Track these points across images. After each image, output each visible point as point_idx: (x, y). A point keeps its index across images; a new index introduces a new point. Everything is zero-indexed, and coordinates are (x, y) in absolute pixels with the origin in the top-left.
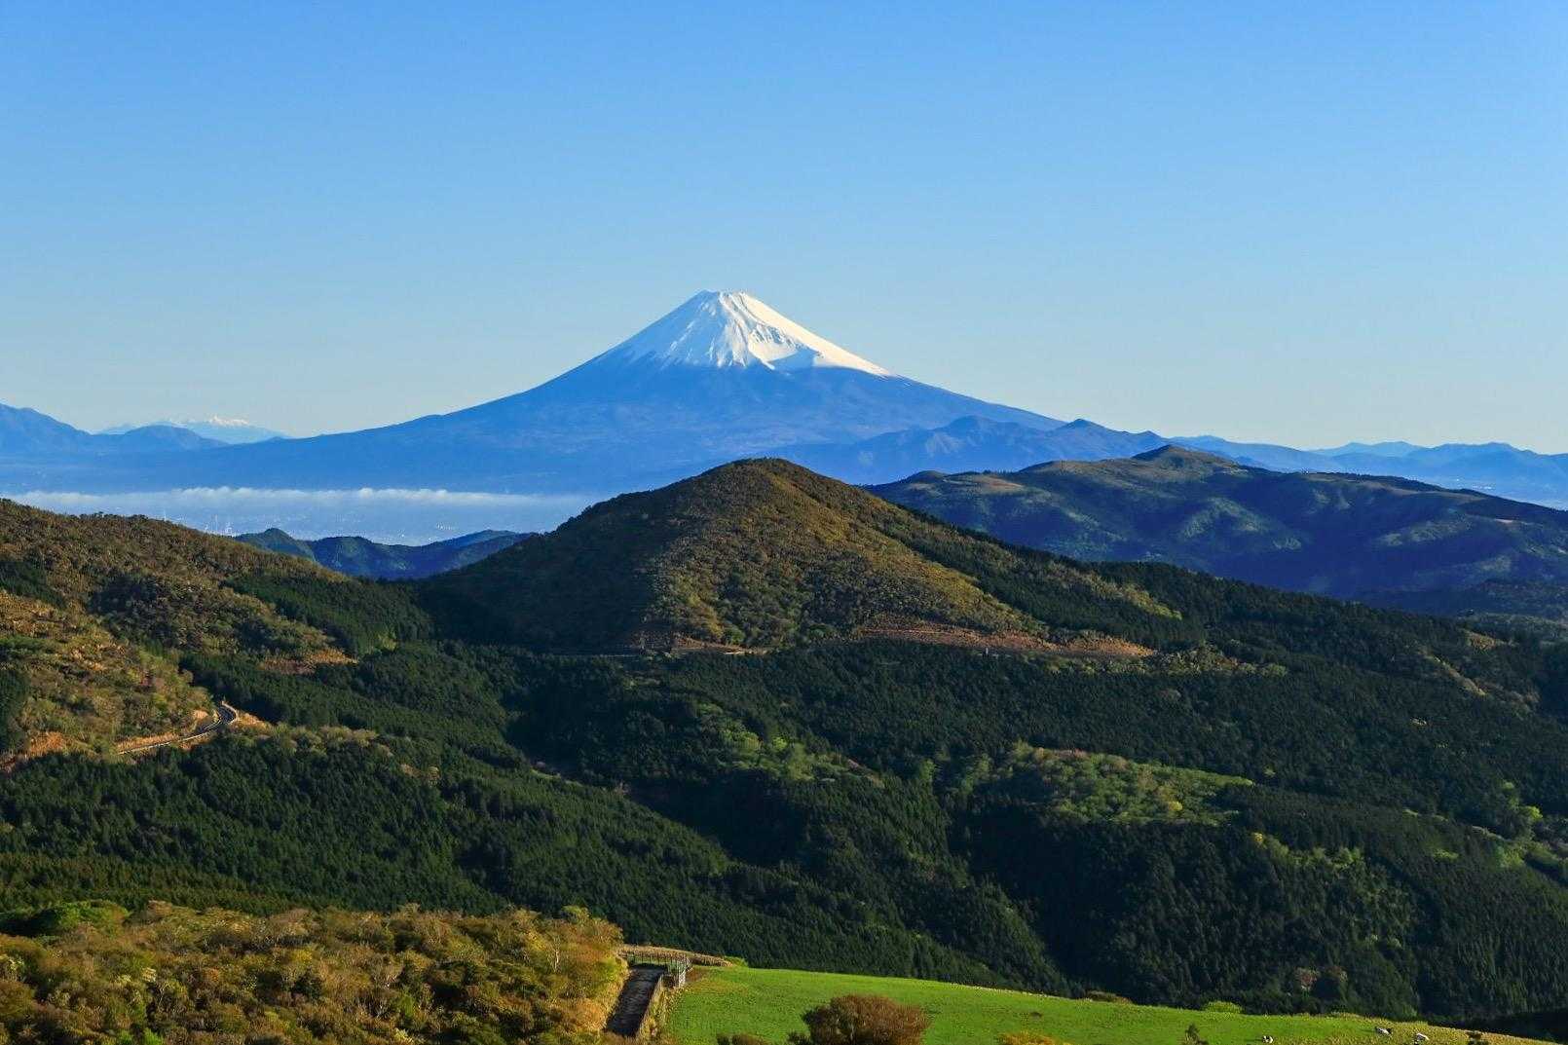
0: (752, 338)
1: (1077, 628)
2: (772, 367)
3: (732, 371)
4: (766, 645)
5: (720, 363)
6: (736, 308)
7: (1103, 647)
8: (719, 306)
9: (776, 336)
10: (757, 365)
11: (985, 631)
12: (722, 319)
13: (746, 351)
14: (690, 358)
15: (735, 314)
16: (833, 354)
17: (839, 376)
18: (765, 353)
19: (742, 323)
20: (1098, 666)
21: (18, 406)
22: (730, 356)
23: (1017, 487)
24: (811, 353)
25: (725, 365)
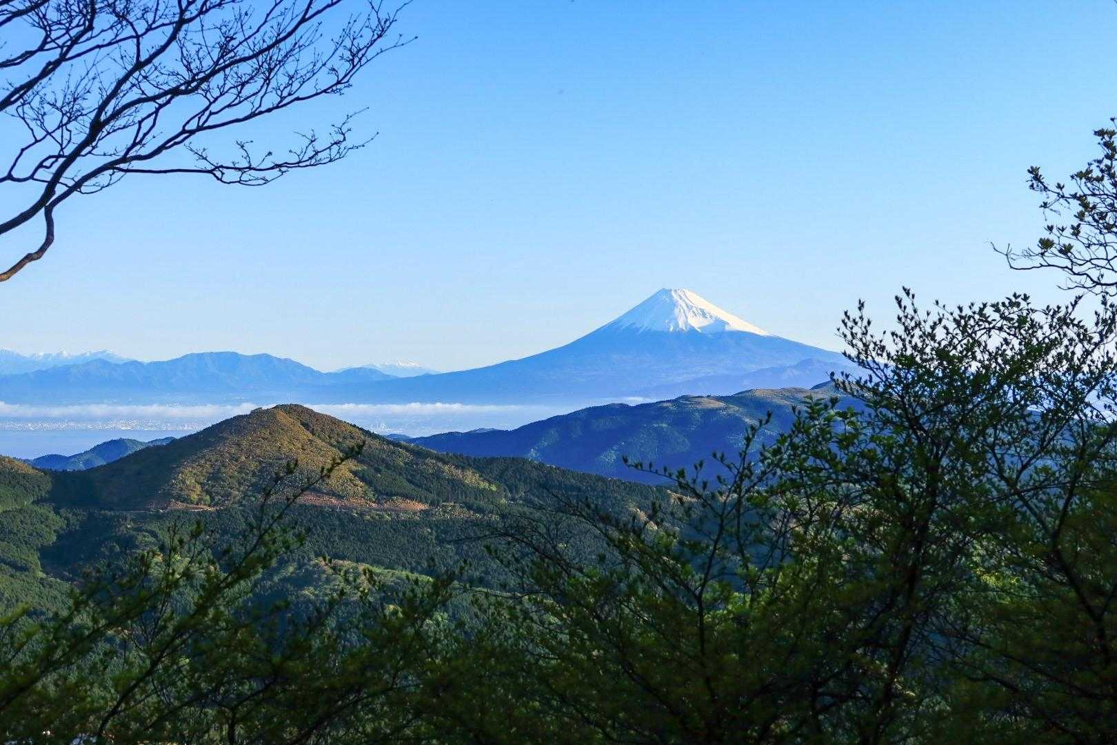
0: (690, 315)
1: (390, 495)
2: (699, 330)
3: (678, 334)
4: (222, 505)
5: (671, 329)
6: (681, 298)
7: (402, 506)
8: (671, 297)
9: (704, 314)
10: (692, 331)
11: (339, 497)
12: (674, 305)
13: (686, 323)
14: (657, 327)
15: (680, 302)
16: (736, 324)
17: (740, 336)
18: (697, 323)
19: (684, 305)
20: (394, 516)
21: (283, 357)
22: (677, 325)
23: (722, 404)
24: (724, 323)
25: (674, 331)
